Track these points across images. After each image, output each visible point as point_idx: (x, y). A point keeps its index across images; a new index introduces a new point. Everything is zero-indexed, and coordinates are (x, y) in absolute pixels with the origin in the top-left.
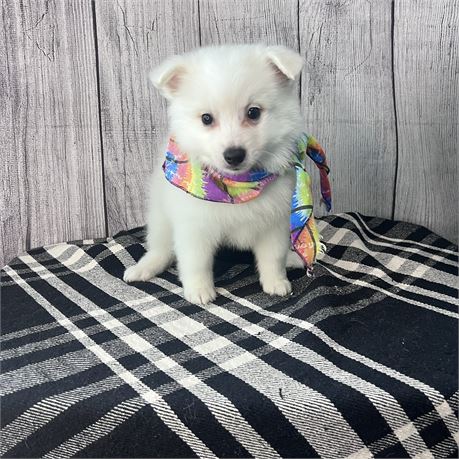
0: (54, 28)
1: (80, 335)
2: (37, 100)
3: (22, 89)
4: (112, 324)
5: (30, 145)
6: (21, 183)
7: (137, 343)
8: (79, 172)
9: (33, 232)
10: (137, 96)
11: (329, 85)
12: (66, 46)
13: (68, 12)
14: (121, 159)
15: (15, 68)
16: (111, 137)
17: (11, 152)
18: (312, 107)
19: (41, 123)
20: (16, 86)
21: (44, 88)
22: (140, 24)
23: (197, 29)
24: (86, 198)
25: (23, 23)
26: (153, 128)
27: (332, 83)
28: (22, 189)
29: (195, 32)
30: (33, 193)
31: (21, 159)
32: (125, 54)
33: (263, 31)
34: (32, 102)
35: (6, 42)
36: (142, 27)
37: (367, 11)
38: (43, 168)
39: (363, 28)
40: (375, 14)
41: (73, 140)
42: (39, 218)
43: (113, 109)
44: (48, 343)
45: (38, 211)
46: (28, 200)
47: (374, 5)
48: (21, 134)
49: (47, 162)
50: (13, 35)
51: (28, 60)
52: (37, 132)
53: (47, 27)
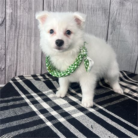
0: (30, 4)
1: (28, 101)
2: (23, 27)
3: (18, 23)
4: (38, 98)
5: (19, 41)
6: (15, 54)
7: (45, 106)
8: (34, 51)
9: (18, 70)
11: (118, 29)
12: (34, 10)
15: (17, 16)
17: (13, 43)
18: (111, 35)
19: (23, 35)
20: (16, 22)
21: (25, 23)
22: (58, 4)
23: (76, 7)
24: (36, 60)
25: (20, 1)
27: (119, 28)
28: (15, 56)
29: (76, 8)
30: (19, 57)
31: (16, 46)
33: (98, 10)
34: (21, 27)
35: (15, 7)
37: (132, 6)
38: (23, 49)
39: (130, 11)
40: (134, 7)
41: (33, 41)
42: (20, 66)
44: (18, 102)
45: (20, 63)
46: (17, 60)
47: (134, 4)
48: (17, 37)
49: (24, 47)
50: (17, 5)
51: (21, 13)
52: (22, 37)
53: (28, 3)
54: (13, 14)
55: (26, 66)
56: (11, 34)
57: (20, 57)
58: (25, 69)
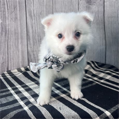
0: (16, 14)
1: (12, 92)
2: (11, 32)
3: (7, 30)
4: (21, 89)
5: (9, 44)
6: (6, 53)
8: (21, 51)
9: (9, 66)
10: (37, 31)
12: (19, 19)
13: (19, 11)
14: (32, 47)
15: (6, 24)
16: (30, 42)
17: (4, 46)
19: (12, 38)
21: (13, 29)
24: (23, 57)
25: (8, 13)
26: (41, 39)
28: (7, 55)
30: (9, 56)
31: (6, 47)
32: (34, 20)
35: (4, 18)
36: (38, 14)
38: (12, 50)
39: (96, 13)
40: (99, 9)
41: (20, 43)
42: (11, 63)
43: (30, 34)
44: (4, 94)
45: (10, 61)
46: (8, 58)
47: (99, 7)
48: (7, 41)
49: (13, 48)
50: (5, 16)
51: (9, 23)
52: (11, 41)
53: (14, 14)
54: (3, 23)
55: (15, 63)
56: (2, 38)
57: (11, 56)
58: (15, 65)
